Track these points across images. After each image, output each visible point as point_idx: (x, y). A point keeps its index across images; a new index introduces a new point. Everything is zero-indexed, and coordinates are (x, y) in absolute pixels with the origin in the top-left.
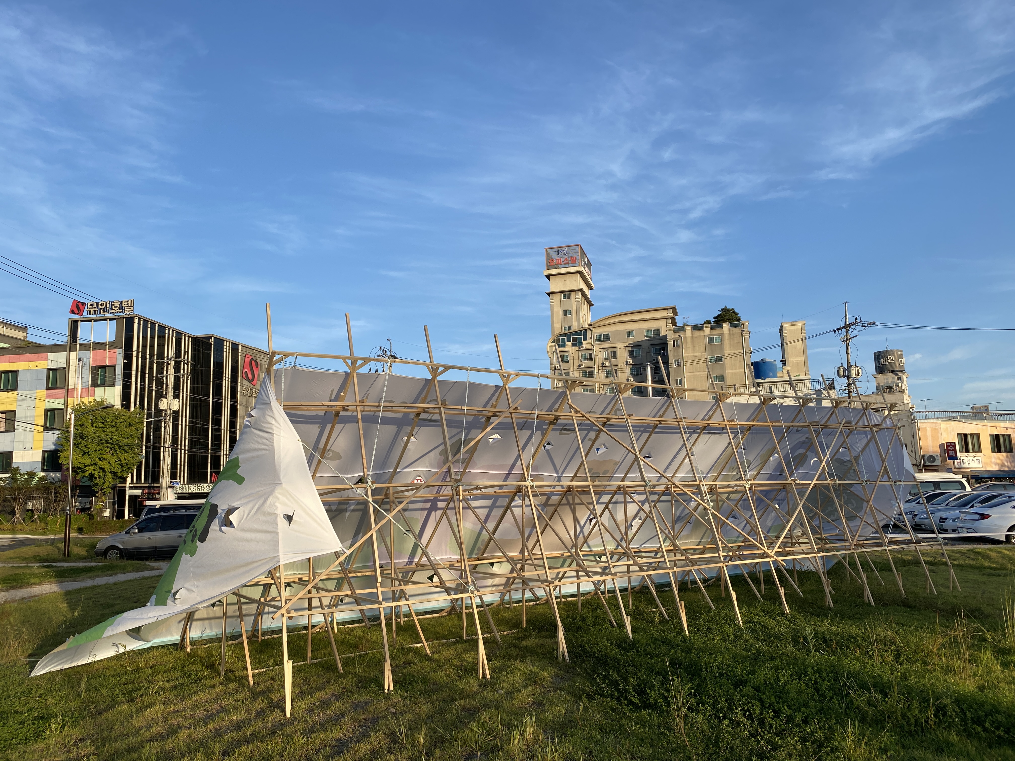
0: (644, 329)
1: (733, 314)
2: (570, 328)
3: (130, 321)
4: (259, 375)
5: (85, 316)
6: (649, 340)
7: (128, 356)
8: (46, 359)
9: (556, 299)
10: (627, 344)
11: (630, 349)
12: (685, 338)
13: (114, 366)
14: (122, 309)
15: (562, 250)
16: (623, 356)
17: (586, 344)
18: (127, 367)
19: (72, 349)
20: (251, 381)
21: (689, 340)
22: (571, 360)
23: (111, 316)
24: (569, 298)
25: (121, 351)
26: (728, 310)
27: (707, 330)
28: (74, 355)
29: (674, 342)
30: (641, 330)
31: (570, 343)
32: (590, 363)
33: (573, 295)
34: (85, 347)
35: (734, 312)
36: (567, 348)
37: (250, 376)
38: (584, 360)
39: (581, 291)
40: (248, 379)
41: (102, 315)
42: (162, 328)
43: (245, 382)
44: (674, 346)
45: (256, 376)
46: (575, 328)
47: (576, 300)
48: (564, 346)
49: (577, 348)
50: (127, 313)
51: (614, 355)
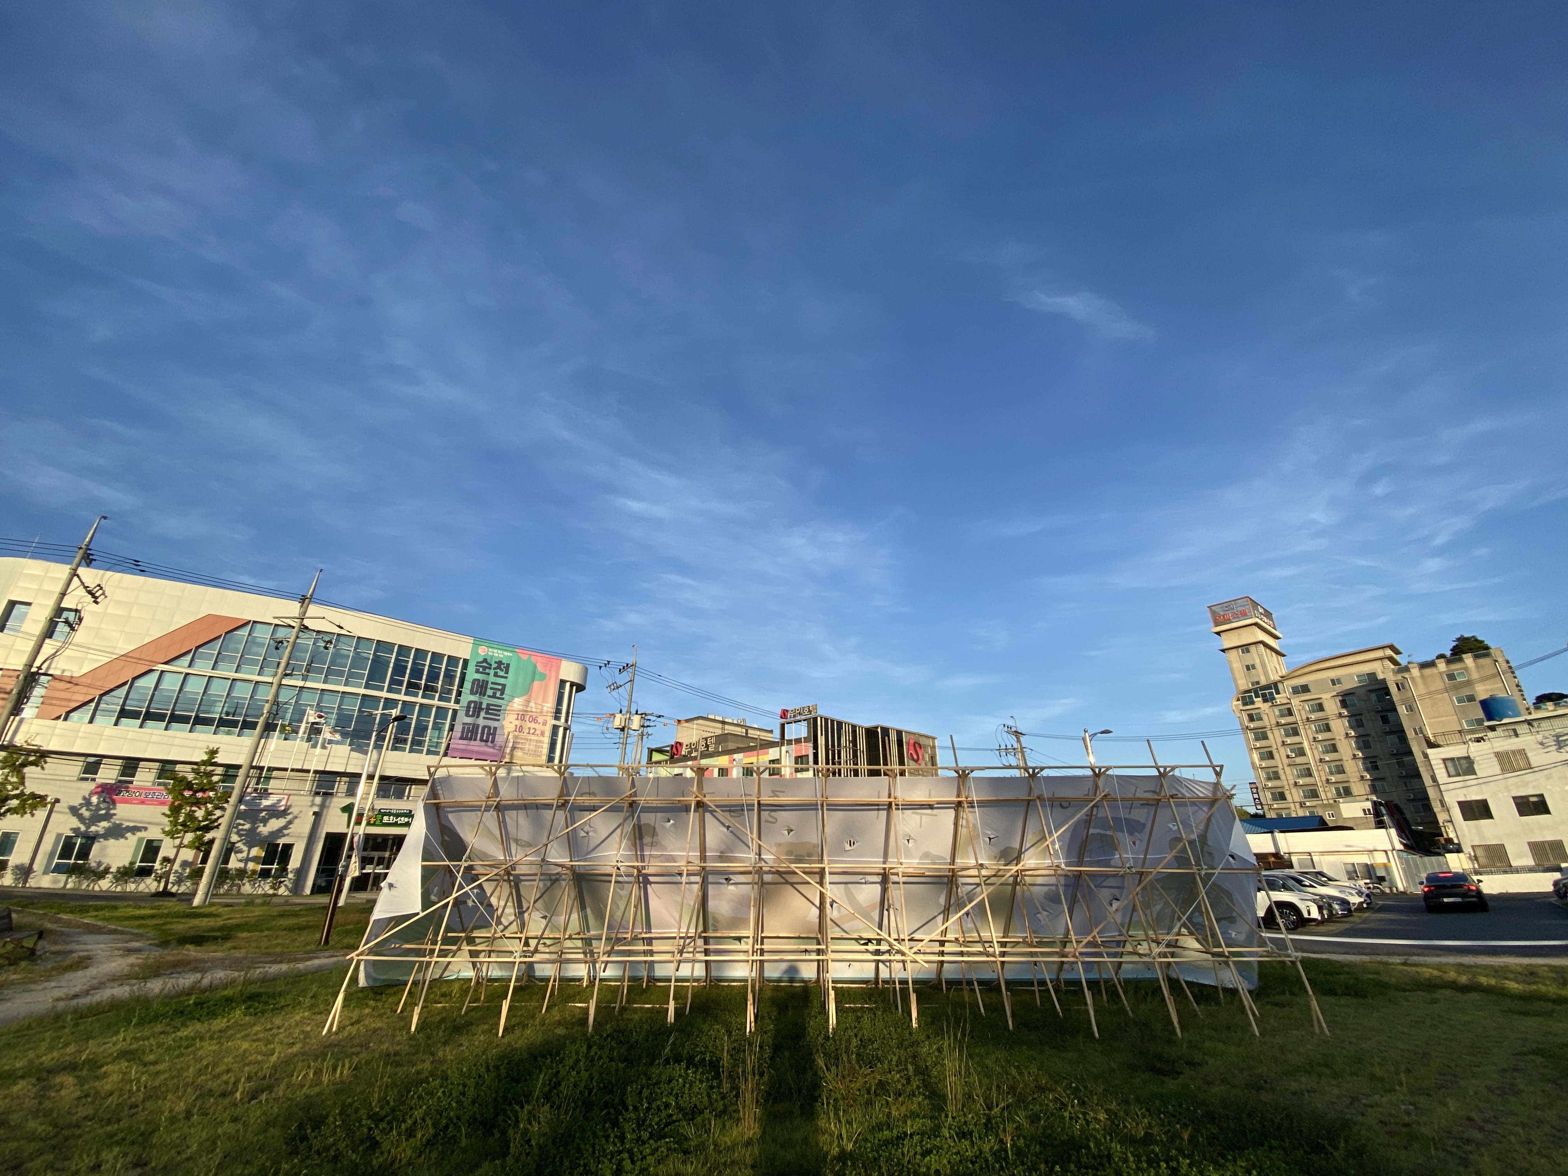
0: (1354, 674)
1: (1475, 643)
2: (1258, 683)
3: (815, 719)
4: (923, 756)
5: (789, 720)
6: (1363, 686)
7: (816, 747)
8: (768, 753)
9: (1233, 654)
10: (1335, 693)
11: (1340, 698)
12: (1413, 679)
13: (807, 756)
14: (810, 711)
15: (1227, 605)
16: (1332, 707)
17: (1280, 699)
18: (816, 755)
19: (782, 745)
20: (916, 761)
21: (1419, 680)
22: (1265, 717)
23: (804, 717)
24: (1248, 651)
25: (811, 745)
26: (1468, 639)
27: (1442, 666)
28: (784, 749)
29: (1397, 685)
30: (1350, 676)
31: (1260, 699)
32: (1290, 719)
33: (1253, 648)
34: (790, 742)
35: (1476, 640)
36: (1256, 706)
37: (915, 757)
38: (1282, 716)
39: (1262, 642)
40: (913, 759)
41: (798, 718)
42: (840, 724)
43: (911, 762)
44: (1399, 689)
45: (920, 757)
46: (1263, 682)
47: (1257, 655)
48: (1253, 703)
49: (1270, 704)
50: (813, 715)
51: (1320, 708)
